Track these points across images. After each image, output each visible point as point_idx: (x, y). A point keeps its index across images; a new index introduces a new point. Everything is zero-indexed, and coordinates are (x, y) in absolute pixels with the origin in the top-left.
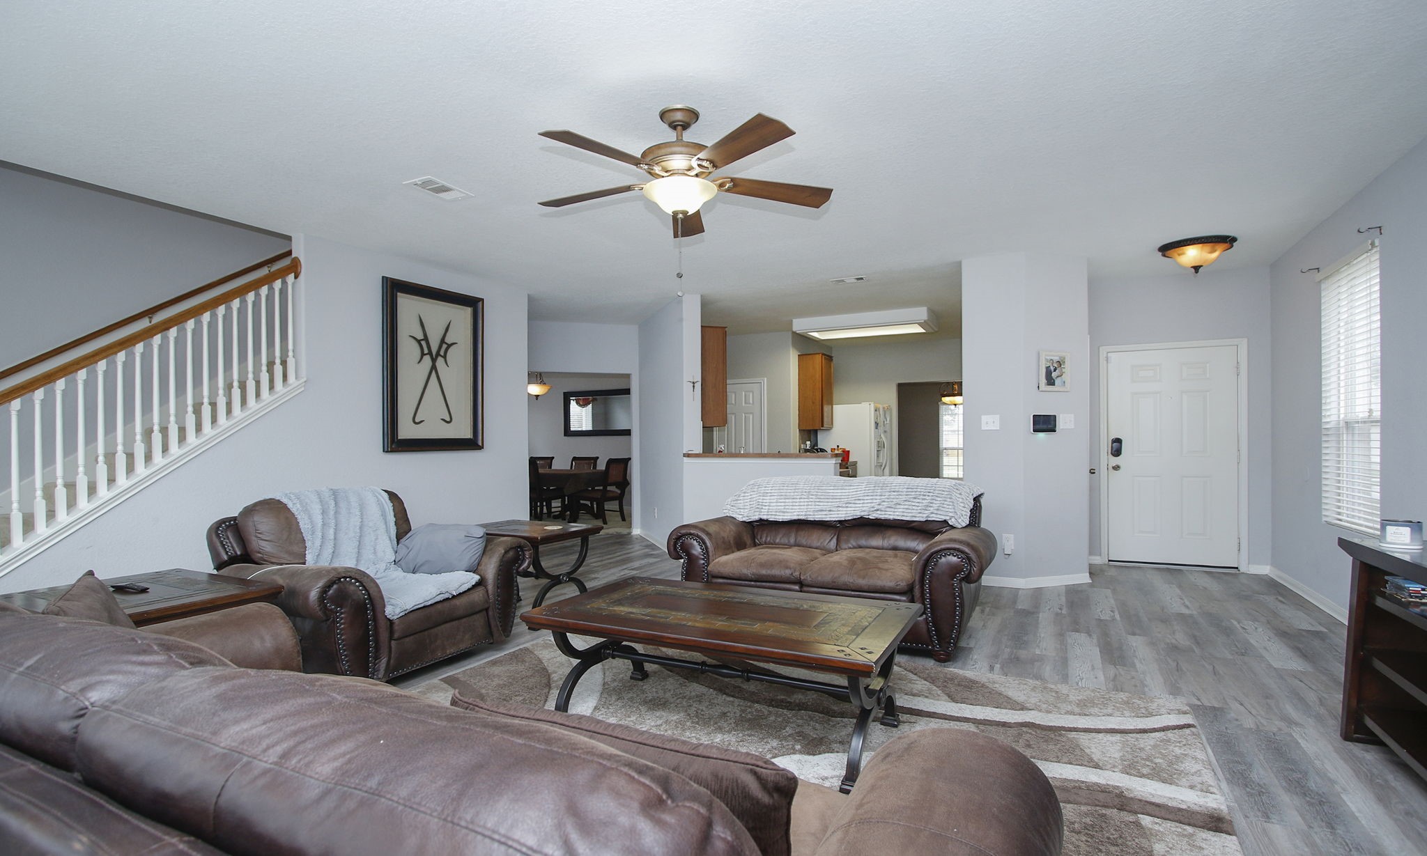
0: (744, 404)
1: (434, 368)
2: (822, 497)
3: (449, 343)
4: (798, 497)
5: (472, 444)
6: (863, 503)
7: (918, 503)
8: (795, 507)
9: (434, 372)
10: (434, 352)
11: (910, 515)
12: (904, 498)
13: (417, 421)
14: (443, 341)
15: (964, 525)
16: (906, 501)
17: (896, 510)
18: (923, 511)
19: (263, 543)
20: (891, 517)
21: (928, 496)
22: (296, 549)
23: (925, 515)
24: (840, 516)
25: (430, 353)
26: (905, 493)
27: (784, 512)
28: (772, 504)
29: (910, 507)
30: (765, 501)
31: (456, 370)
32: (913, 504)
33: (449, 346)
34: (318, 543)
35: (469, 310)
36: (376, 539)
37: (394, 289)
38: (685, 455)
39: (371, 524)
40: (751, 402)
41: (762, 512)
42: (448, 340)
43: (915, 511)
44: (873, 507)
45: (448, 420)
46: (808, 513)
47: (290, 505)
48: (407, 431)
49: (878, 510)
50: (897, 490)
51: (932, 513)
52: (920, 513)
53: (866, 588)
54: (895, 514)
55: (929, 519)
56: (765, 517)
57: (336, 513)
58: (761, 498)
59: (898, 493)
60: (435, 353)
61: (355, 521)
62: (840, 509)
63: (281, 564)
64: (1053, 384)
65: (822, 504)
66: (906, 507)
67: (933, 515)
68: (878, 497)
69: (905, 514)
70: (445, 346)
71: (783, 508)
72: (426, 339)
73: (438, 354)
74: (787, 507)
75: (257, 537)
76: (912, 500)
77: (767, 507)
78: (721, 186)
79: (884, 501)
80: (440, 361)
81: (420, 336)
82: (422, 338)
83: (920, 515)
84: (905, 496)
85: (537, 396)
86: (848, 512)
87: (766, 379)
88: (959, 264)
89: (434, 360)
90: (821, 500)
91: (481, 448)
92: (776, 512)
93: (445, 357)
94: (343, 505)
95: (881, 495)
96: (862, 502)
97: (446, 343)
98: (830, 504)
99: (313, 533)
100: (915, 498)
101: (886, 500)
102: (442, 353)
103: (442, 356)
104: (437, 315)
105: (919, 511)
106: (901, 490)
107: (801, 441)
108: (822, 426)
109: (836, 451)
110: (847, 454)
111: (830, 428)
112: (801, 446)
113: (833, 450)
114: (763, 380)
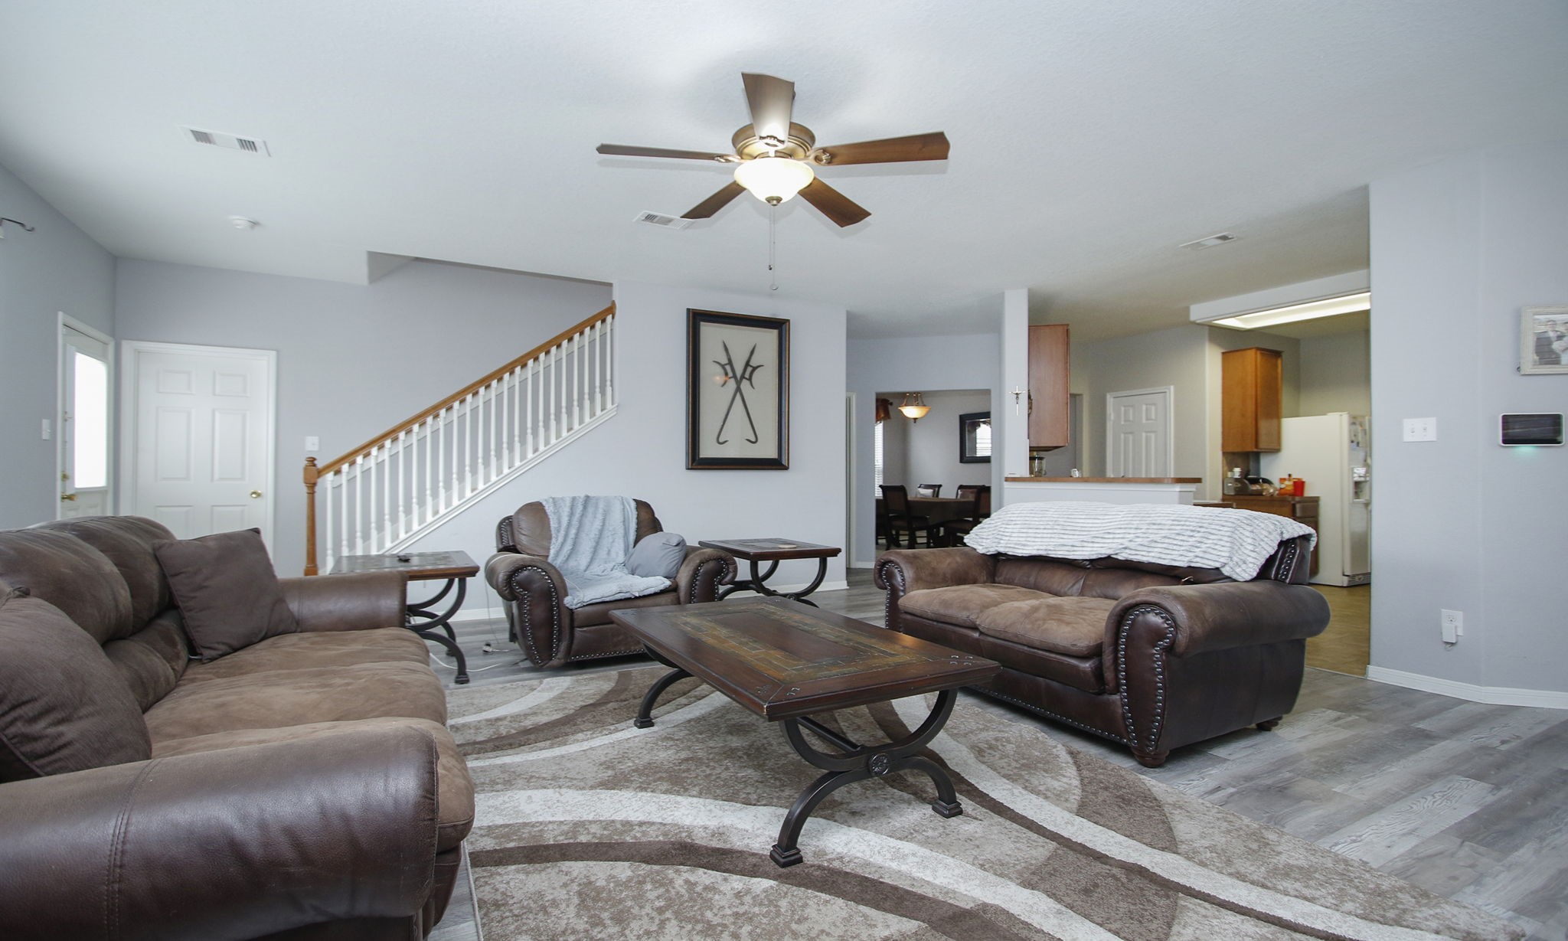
0: (1144, 421)
1: (738, 390)
2: (1069, 528)
3: (755, 365)
4: (1042, 527)
5: (776, 464)
6: (1114, 538)
7: (1182, 540)
8: (1037, 540)
9: (738, 395)
10: (739, 375)
11: (1169, 557)
12: (1164, 533)
13: (721, 440)
14: (747, 364)
15: (1249, 578)
16: (1165, 537)
17: (1150, 550)
18: (1185, 553)
19: (523, 537)
20: (1145, 559)
21: (1199, 532)
22: (545, 543)
23: (1187, 559)
24: (1084, 553)
25: (735, 376)
26: (1167, 527)
27: (1024, 545)
28: (1014, 535)
29: (1171, 547)
30: (1007, 530)
31: (762, 392)
32: (1175, 542)
33: (755, 369)
34: (560, 540)
35: (775, 332)
36: (613, 542)
37: (697, 319)
38: (1007, 479)
39: (611, 529)
40: (1153, 417)
41: (999, 543)
42: (753, 363)
43: (1176, 552)
44: (1122, 544)
45: (753, 440)
46: (1049, 548)
47: (546, 508)
48: (708, 450)
49: (1125, 548)
50: (1158, 522)
51: (1197, 556)
52: (1182, 555)
53: (1037, 644)
54: (1150, 554)
55: (1193, 565)
56: (1002, 550)
57: (582, 516)
58: (1004, 526)
59: (1160, 527)
60: (743, 375)
61: (598, 524)
62: (1086, 544)
63: (534, 555)
64: (1556, 361)
65: (1066, 537)
66: (1164, 546)
67: (1198, 559)
68: (1132, 531)
69: (1163, 556)
70: (749, 369)
71: (1024, 539)
72: (730, 362)
73: (743, 377)
74: (1029, 539)
75: (518, 531)
76: (1173, 536)
77: (1007, 538)
78: (817, 159)
79: (1138, 537)
80: (745, 384)
81: (724, 361)
82: (727, 362)
83: (1180, 558)
84: (1166, 531)
85: (915, 419)
86: (1095, 549)
87: (1172, 387)
88: (1365, 190)
89: (738, 383)
90: (1067, 532)
91: (786, 468)
92: (1016, 544)
93: (750, 379)
94: (590, 510)
95: (1136, 529)
96: (1111, 536)
97: (751, 366)
98: (1076, 537)
99: (559, 531)
100: (1178, 534)
101: (1141, 535)
102: (747, 375)
103: (746, 379)
104: (741, 339)
105: (1181, 553)
106: (1164, 522)
107: (1226, 468)
108: (1257, 446)
109: (1287, 483)
110: (1299, 485)
111: (1276, 450)
112: (1227, 475)
113: (1282, 480)
114: (1169, 389)
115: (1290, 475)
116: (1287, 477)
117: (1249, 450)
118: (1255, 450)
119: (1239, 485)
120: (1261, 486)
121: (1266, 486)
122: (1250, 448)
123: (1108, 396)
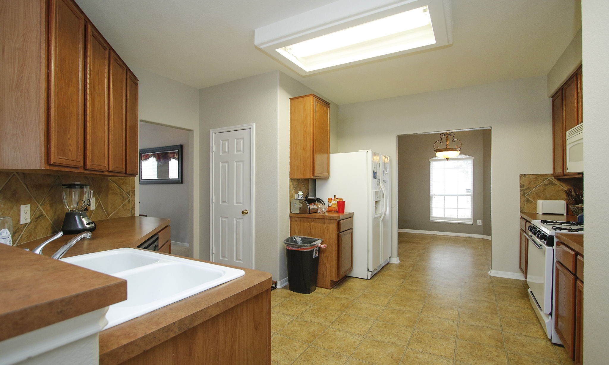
0: (235, 153)
40: (242, 149)
87: (254, 124)
107: (293, 192)
108: (313, 175)
109: (333, 202)
110: (341, 205)
111: (326, 178)
112: (293, 196)
113: (330, 200)
114: (252, 126)
115: (334, 196)
116: (333, 197)
117: (308, 177)
118: (312, 177)
119: (302, 206)
120: (317, 205)
121: (320, 205)
122: (309, 176)
123: (211, 132)
